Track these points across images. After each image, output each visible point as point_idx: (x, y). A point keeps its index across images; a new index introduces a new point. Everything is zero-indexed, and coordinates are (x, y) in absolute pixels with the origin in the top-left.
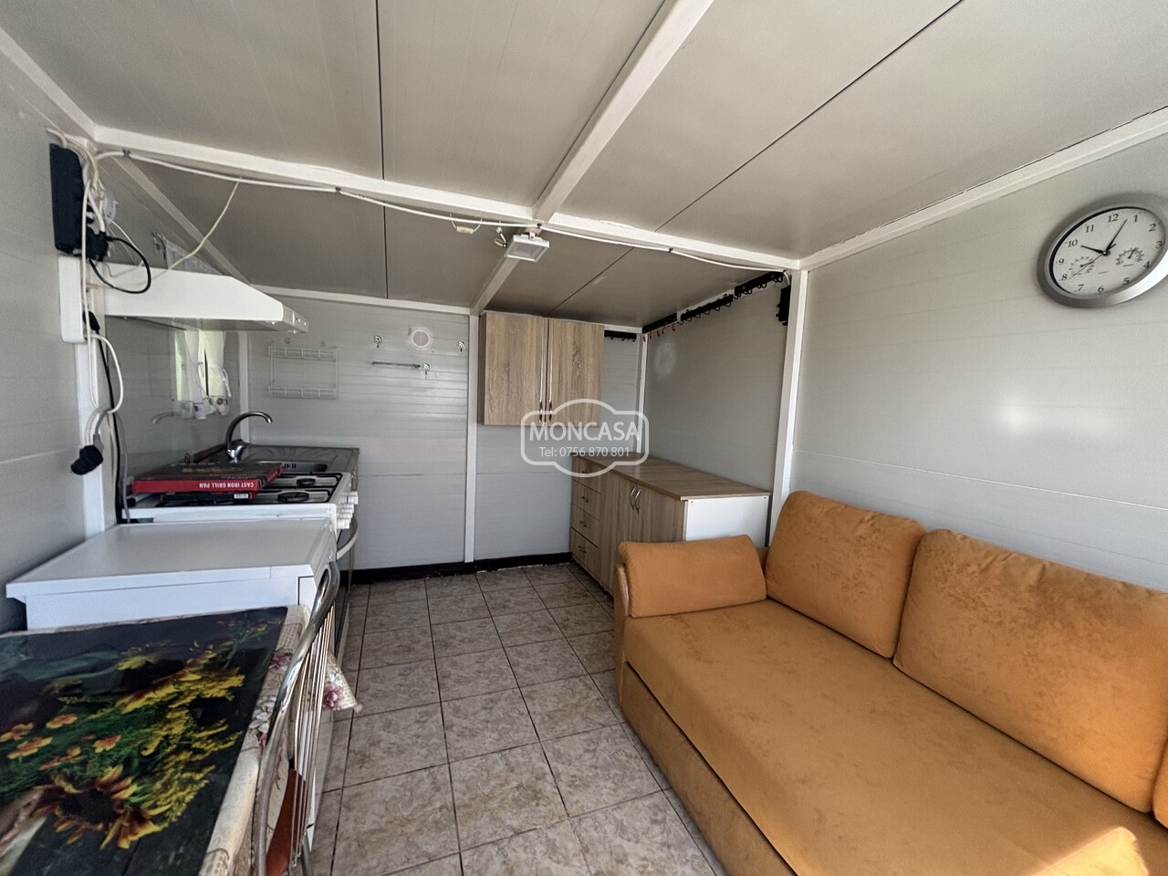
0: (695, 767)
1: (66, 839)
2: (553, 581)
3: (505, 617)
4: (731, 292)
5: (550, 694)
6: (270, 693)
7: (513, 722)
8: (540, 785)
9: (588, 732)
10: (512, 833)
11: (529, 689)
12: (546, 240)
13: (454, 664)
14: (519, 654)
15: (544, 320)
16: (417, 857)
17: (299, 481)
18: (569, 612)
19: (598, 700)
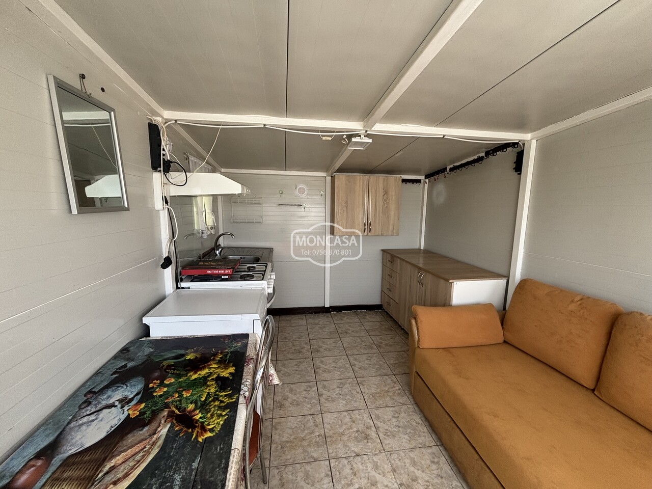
0: (457, 435)
1: (179, 434)
2: (373, 320)
3: (347, 338)
4: (483, 154)
5: (373, 384)
6: (247, 377)
7: (353, 397)
8: (368, 432)
9: (394, 407)
10: (355, 455)
11: (362, 379)
12: (370, 138)
13: (322, 362)
14: (355, 359)
15: (366, 176)
16: (309, 458)
17: (249, 268)
18: (381, 339)
19: (399, 389)
